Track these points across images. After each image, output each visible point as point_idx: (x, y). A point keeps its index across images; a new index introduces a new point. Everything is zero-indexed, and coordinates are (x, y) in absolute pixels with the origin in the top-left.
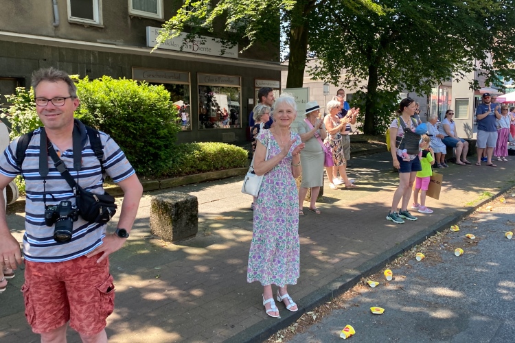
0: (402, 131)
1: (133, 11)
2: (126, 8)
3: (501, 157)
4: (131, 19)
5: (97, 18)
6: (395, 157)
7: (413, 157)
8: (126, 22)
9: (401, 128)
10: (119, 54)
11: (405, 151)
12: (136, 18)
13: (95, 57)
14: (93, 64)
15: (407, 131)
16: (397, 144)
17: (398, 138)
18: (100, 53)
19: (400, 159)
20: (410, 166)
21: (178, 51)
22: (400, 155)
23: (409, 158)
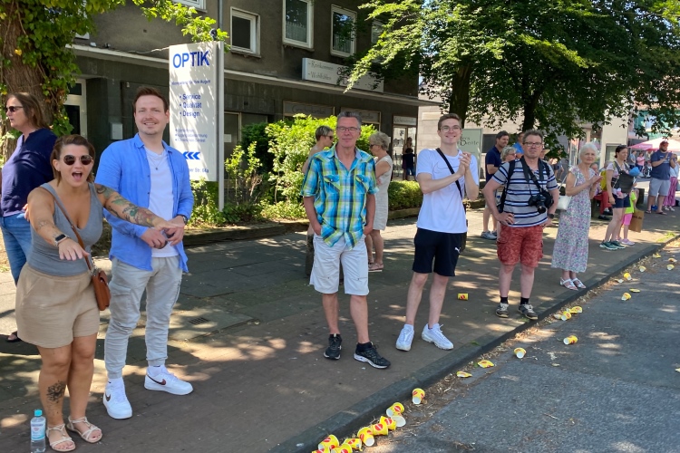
0: (618, 173)
1: (286, 41)
2: (281, 37)
3: (668, 206)
4: (285, 49)
5: (254, 47)
6: (611, 195)
7: (626, 195)
8: (280, 52)
9: (616, 170)
10: (273, 86)
11: (619, 190)
12: (290, 48)
13: (252, 89)
14: (252, 97)
15: (622, 173)
16: (612, 184)
17: (613, 179)
18: (257, 85)
19: (615, 196)
20: (623, 202)
21: (335, 86)
22: (615, 193)
23: (622, 196)
